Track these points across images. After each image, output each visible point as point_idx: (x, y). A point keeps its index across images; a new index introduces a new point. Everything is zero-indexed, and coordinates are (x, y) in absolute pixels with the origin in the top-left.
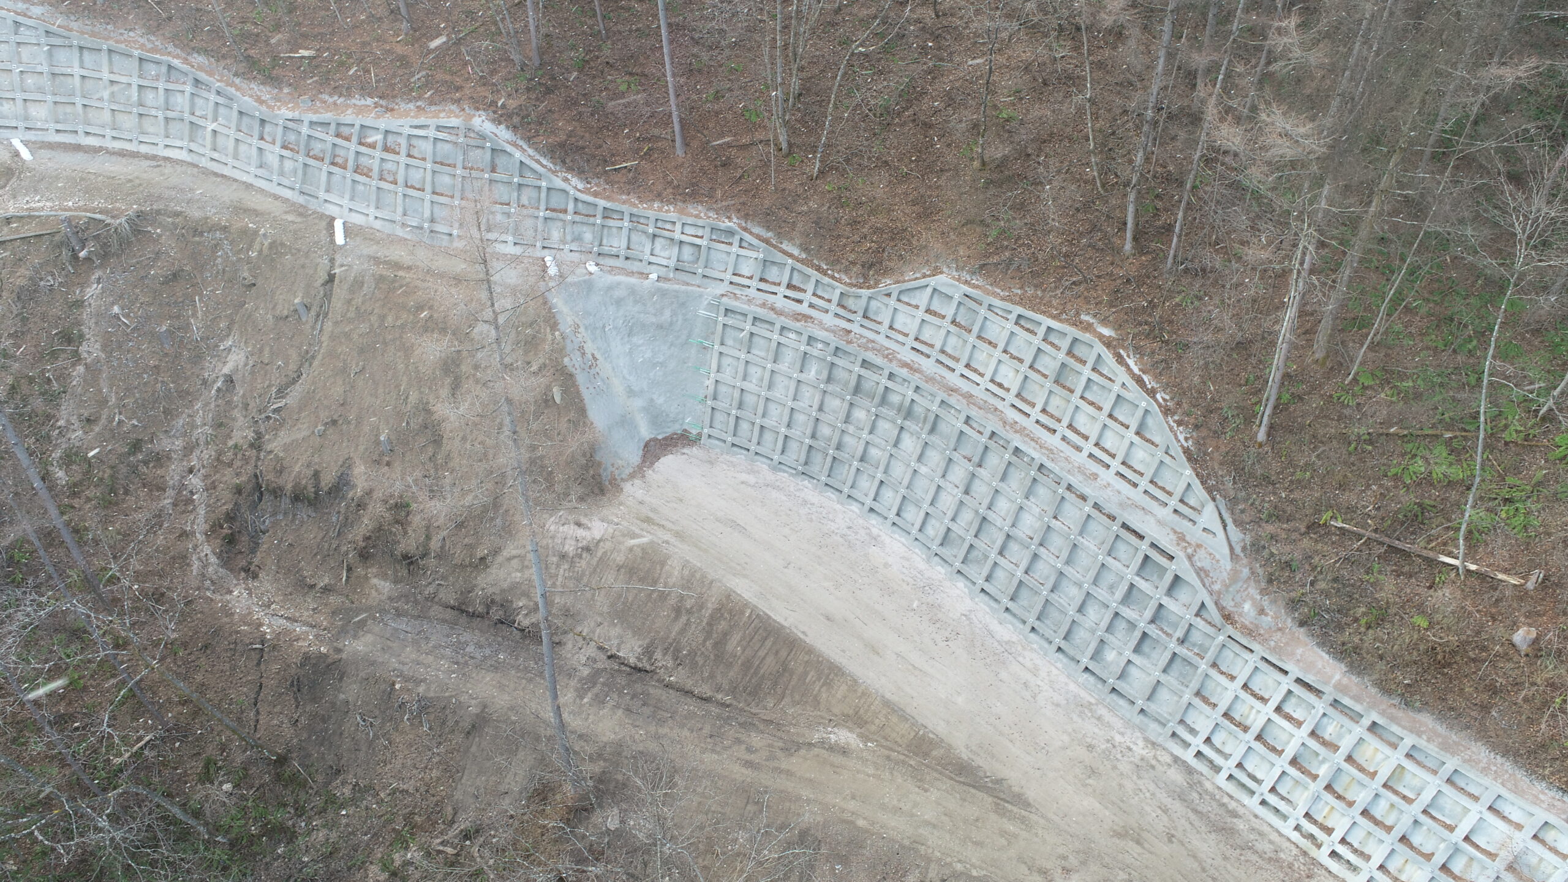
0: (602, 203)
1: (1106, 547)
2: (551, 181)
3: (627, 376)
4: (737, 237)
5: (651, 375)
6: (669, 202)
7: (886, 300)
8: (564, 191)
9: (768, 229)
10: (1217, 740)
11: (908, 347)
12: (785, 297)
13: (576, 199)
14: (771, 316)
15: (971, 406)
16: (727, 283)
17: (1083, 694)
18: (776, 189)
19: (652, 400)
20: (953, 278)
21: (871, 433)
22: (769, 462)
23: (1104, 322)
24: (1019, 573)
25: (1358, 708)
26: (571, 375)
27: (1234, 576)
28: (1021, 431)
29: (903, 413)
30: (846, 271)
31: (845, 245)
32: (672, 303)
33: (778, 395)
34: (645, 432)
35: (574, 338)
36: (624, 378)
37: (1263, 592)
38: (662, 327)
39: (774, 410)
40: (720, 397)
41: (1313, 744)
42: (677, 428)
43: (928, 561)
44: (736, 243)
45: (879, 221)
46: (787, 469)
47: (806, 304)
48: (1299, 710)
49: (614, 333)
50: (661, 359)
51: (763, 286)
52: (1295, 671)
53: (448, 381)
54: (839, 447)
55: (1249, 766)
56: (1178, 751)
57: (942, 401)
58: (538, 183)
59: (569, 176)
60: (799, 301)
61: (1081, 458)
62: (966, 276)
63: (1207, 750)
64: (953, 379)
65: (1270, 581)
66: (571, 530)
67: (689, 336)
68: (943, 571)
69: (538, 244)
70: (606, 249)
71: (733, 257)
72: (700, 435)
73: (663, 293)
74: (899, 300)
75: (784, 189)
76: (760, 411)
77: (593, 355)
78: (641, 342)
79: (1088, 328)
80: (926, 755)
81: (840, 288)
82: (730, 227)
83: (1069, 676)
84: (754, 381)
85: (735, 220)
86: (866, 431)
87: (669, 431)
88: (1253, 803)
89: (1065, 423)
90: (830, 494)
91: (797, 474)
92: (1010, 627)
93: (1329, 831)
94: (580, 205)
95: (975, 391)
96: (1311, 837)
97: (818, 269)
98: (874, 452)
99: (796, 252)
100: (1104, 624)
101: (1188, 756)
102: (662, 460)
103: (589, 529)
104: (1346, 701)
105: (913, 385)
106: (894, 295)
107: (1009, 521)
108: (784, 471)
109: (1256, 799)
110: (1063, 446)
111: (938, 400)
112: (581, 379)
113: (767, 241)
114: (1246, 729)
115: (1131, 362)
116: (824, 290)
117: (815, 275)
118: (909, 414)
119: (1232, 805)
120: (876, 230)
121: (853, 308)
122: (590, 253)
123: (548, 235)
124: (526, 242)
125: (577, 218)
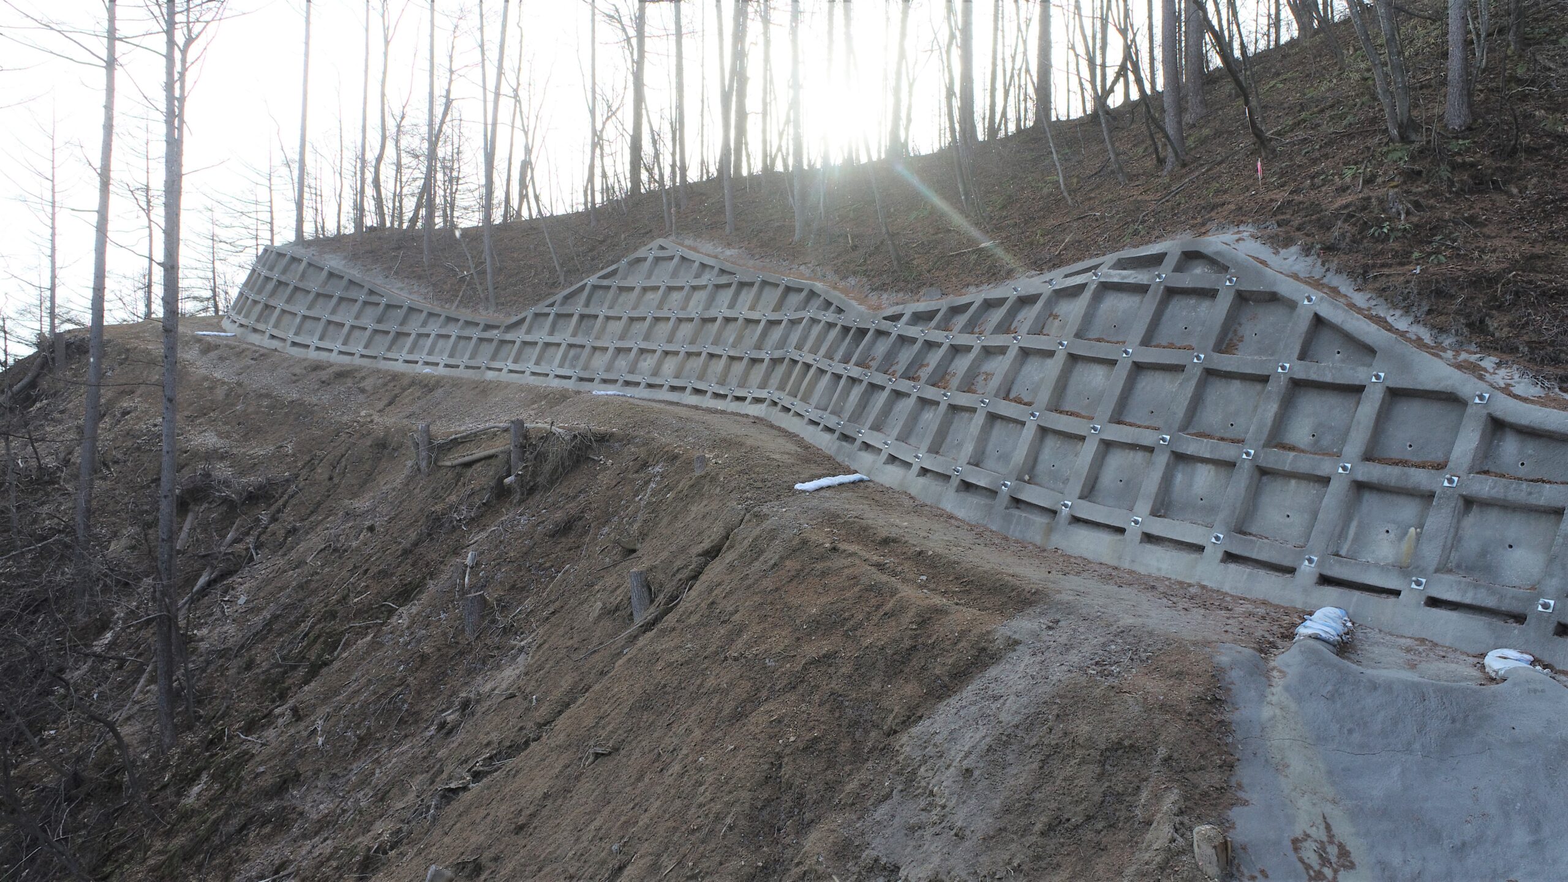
2: (1406, 368)
8: (1452, 399)
13: (1497, 424)
58: (1359, 376)
59: (1489, 363)
69: (1307, 569)
122: (1520, 619)
123: (1356, 539)
124: (1263, 556)
125: (1484, 487)
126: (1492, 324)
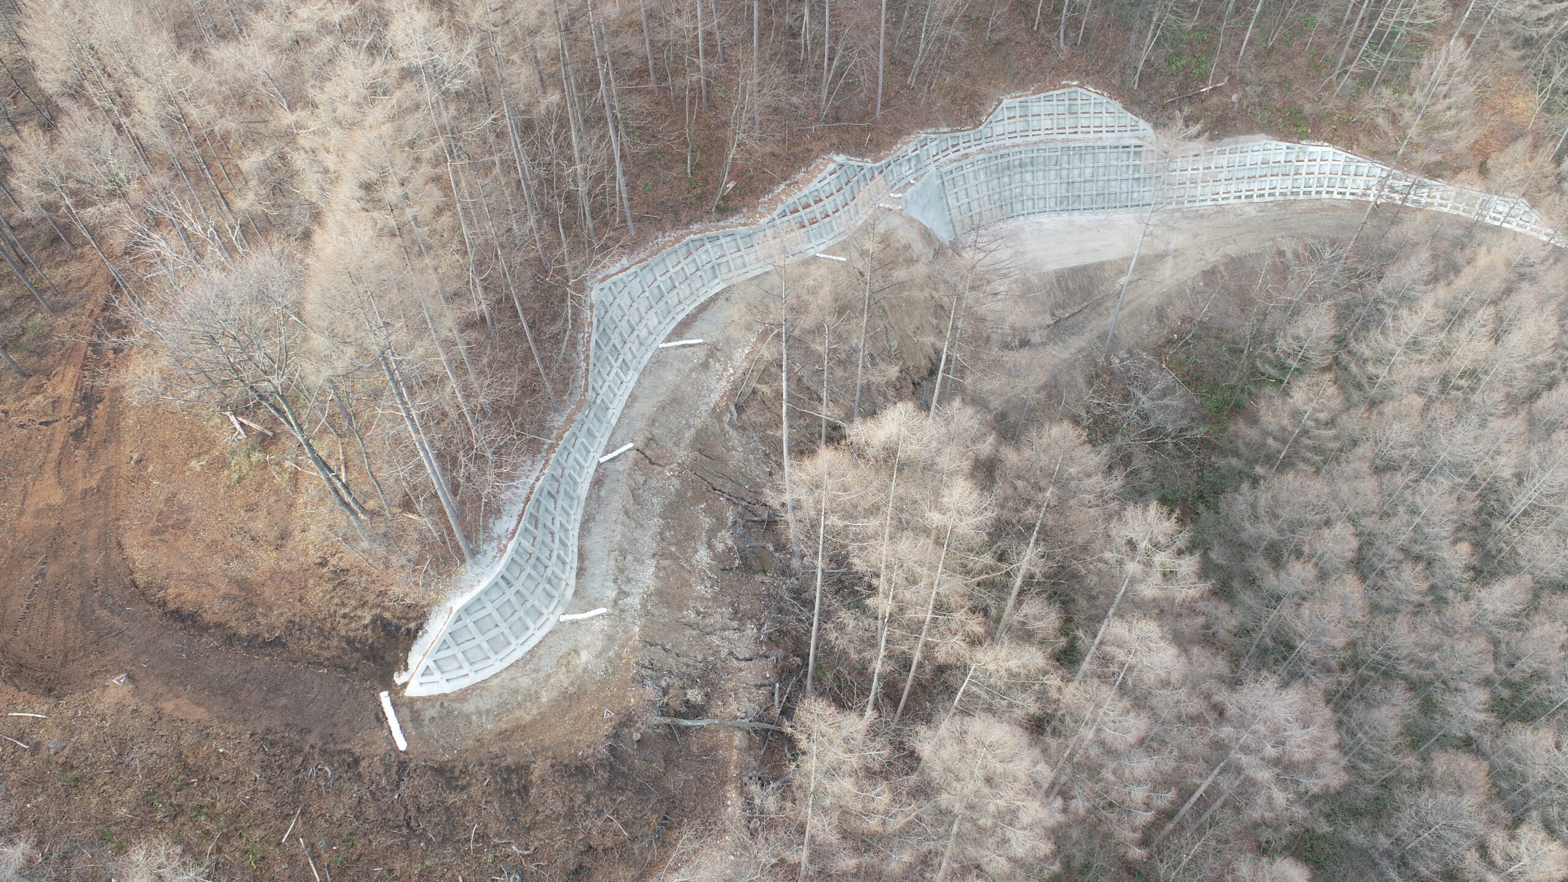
6: (896, 143)
7: (990, 125)
8: (870, 168)
9: (932, 127)
11: (1007, 139)
12: (956, 151)
16: (932, 163)
17: (1136, 215)
20: (1010, 99)
24: (1094, 192)
27: (1158, 138)
30: (967, 124)
31: (958, 114)
39: (976, 204)
41: (1205, 171)
43: (1059, 215)
45: (961, 94)
47: (962, 150)
49: (920, 217)
50: (933, 215)
51: (944, 154)
57: (1031, 150)
59: (865, 159)
60: (959, 150)
61: (1092, 135)
62: (1013, 94)
68: (1066, 215)
70: (892, 183)
74: (995, 122)
78: (926, 214)
79: (1069, 86)
81: (970, 133)
83: (1128, 213)
84: (964, 197)
85: (921, 132)
88: (1199, 204)
89: (1079, 126)
94: (877, 170)
95: (1042, 138)
97: (959, 130)
98: (1015, 192)
99: (946, 130)
100: (1130, 186)
105: (1017, 153)
106: (992, 121)
107: (1082, 177)
109: (1197, 202)
110: (1083, 136)
113: (936, 133)
114: (1186, 183)
115: (1090, 88)
116: (966, 138)
117: (960, 134)
118: (1021, 165)
120: (964, 99)
121: (981, 137)
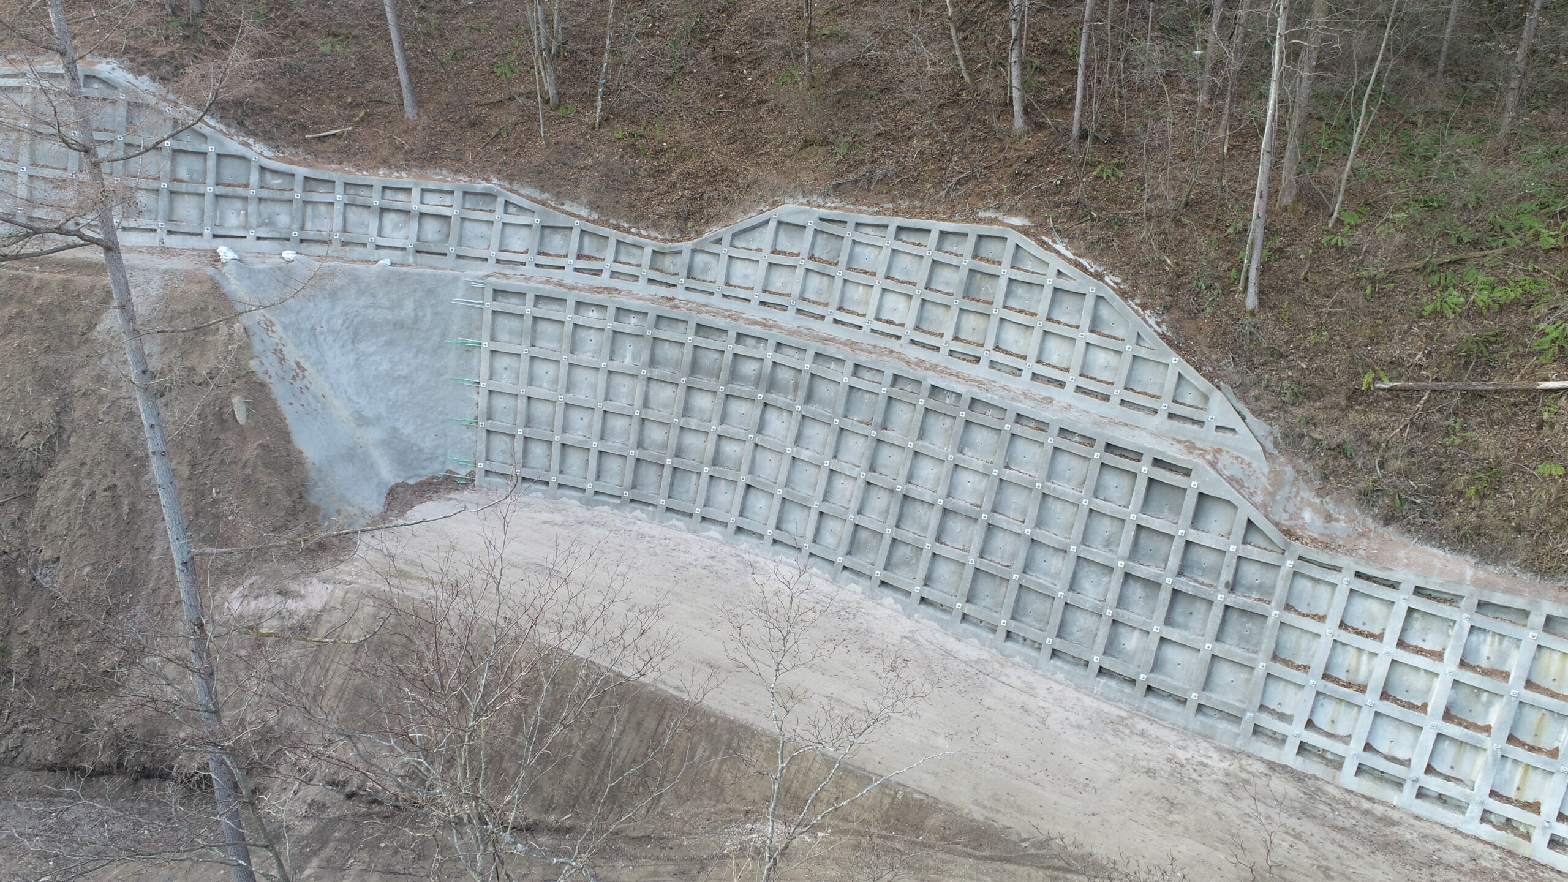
0: (301, 171)
1: (1091, 484)
2: (221, 144)
3: (355, 398)
4: (501, 200)
5: (392, 394)
6: (399, 168)
7: (715, 248)
8: (242, 158)
9: (543, 189)
10: (1321, 721)
11: (755, 303)
12: (576, 270)
13: (263, 169)
14: (558, 292)
15: (858, 352)
16: (492, 261)
17: (1107, 708)
18: (547, 144)
19: (395, 429)
20: (802, 204)
21: (722, 423)
22: (579, 494)
23: (1012, 211)
24: (972, 560)
25: (1519, 603)
26: (263, 385)
27: (1277, 479)
28: (934, 367)
29: (764, 385)
30: (656, 226)
31: (649, 199)
32: (415, 290)
33: (583, 397)
34: (388, 474)
35: (265, 338)
36: (349, 399)
37: (1321, 492)
38: (402, 326)
39: (579, 419)
40: (497, 416)
41: (1469, 677)
42: (436, 469)
43: (834, 581)
44: (499, 205)
45: (692, 165)
46: (607, 499)
47: (606, 275)
48: (1429, 637)
49: (330, 339)
50: (405, 371)
51: (542, 260)
52: (1409, 578)
53: (48, 400)
54: (679, 453)
55: (1382, 745)
56: (1270, 752)
57: (817, 354)
58: (202, 148)
59: (251, 141)
60: (597, 272)
61: (1023, 382)
62: (818, 200)
63: (1312, 738)
64: (825, 328)
65: (1325, 478)
66: (269, 603)
67: (443, 336)
68: (858, 589)
69: (207, 232)
70: (311, 234)
71: (497, 227)
72: (472, 474)
73: (402, 279)
74: (732, 246)
75: (558, 143)
76: (558, 424)
77: (298, 364)
78: (372, 349)
79: (992, 222)
80: (917, 828)
81: (650, 247)
82: (490, 188)
83: (1077, 688)
84: (545, 385)
85: (495, 181)
86: (715, 421)
87: (425, 474)
88: (1405, 798)
89: (990, 344)
90: (676, 521)
91: (623, 503)
92: (975, 641)
93: (1534, 807)
94: (268, 176)
95: (858, 335)
96: (1508, 824)
97: (618, 228)
98: (730, 449)
100: (1112, 597)
101: (1288, 756)
102: (417, 508)
103: (303, 597)
104: (1498, 598)
105: (772, 342)
106: (727, 240)
107: (942, 490)
108: (604, 503)
109: (1410, 791)
110: (994, 374)
111: (811, 353)
112: (279, 391)
113: (544, 203)
114: (1362, 689)
115: (1060, 247)
116: (629, 254)
117: (614, 235)
118: (772, 385)
119: (1379, 810)
120: (688, 176)
121: (672, 270)
122: (288, 240)
123: (221, 218)
124: (186, 230)
125: (265, 193)
126: (247, 124)
